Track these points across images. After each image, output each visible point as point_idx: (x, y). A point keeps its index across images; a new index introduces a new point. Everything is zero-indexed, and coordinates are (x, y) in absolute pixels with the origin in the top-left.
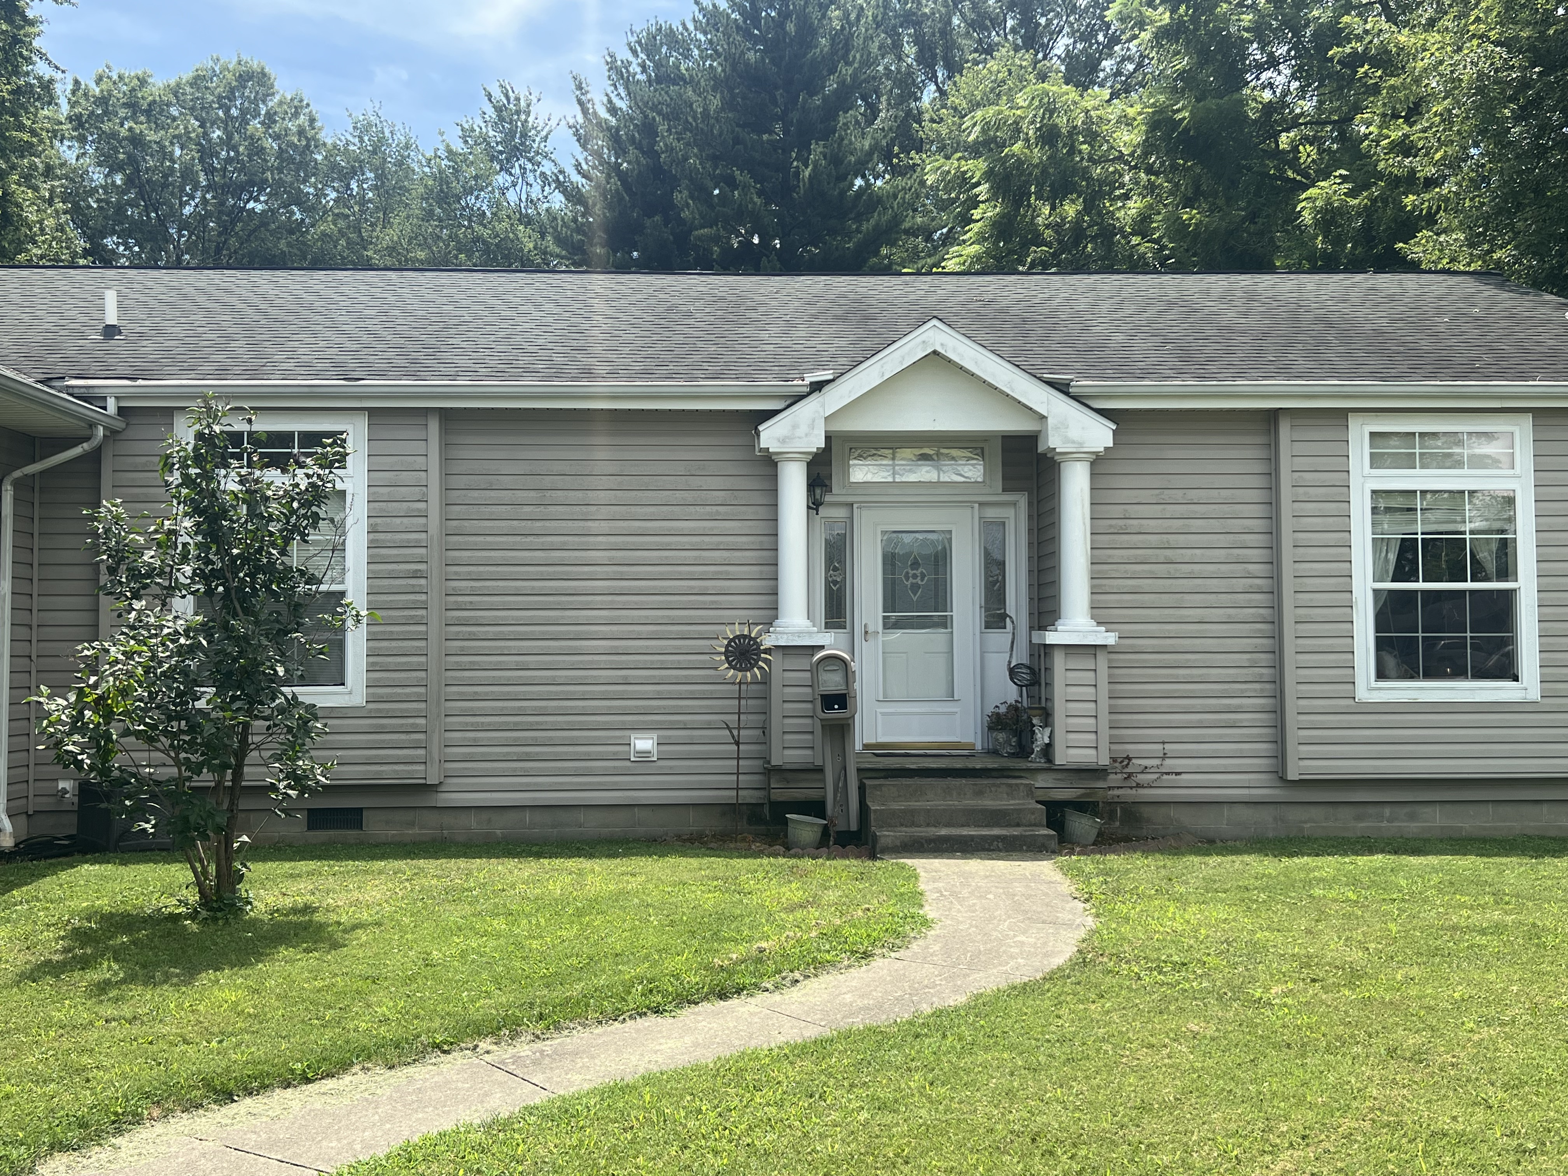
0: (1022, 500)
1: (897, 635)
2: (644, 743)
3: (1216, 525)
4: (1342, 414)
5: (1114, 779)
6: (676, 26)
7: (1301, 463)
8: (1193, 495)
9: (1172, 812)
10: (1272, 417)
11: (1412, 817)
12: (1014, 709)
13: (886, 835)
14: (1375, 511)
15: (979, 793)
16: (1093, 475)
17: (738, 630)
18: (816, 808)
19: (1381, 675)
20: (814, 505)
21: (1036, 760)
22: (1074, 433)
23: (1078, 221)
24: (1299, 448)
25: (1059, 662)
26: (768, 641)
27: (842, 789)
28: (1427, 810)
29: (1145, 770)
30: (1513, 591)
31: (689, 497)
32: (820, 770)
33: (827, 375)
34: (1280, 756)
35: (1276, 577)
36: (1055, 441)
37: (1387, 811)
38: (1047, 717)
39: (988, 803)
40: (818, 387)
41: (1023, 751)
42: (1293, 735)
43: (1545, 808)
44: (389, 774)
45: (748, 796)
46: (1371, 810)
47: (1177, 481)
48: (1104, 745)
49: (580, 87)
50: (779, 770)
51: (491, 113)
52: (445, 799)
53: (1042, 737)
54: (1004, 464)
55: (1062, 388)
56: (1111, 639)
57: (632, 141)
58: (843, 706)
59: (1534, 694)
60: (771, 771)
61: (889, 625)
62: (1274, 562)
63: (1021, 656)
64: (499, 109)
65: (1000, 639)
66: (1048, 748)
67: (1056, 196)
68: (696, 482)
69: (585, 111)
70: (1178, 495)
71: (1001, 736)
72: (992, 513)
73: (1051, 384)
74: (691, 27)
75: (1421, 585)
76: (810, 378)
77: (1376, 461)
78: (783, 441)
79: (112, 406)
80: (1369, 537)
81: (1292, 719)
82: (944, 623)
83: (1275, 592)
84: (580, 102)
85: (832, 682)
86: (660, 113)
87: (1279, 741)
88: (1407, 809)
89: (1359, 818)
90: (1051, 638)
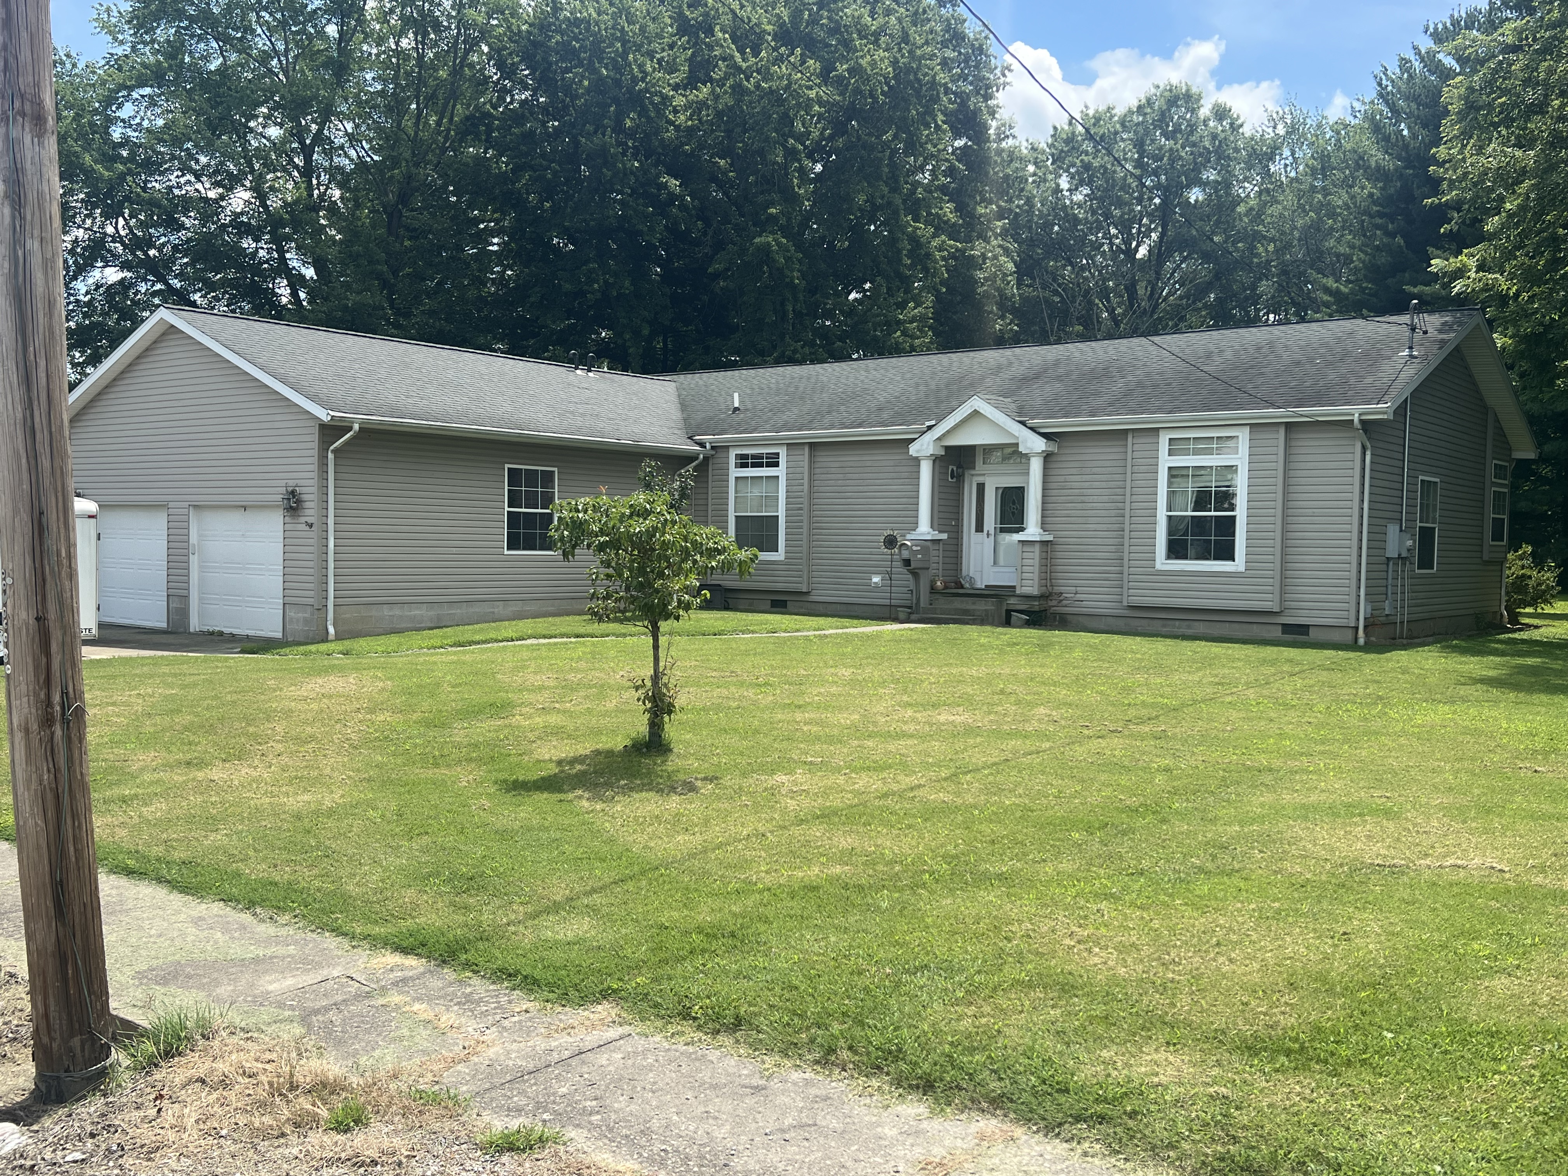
2: (876, 579)
3: (1104, 485)
4: (1157, 430)
7: (1137, 454)
8: (1095, 470)
9: (1081, 619)
10: (1124, 433)
11: (1189, 627)
14: (1169, 477)
16: (1042, 463)
17: (889, 532)
19: (1169, 557)
22: (1030, 444)
24: (1137, 447)
25: (1020, 546)
28: (1196, 624)
30: (1234, 517)
33: (933, 422)
34: (1121, 595)
36: (1024, 447)
37: (1177, 623)
40: (930, 428)
42: (1126, 585)
43: (1255, 626)
44: (791, 587)
48: (1037, 587)
52: (812, 598)
55: (1023, 423)
56: (1050, 538)
59: (1242, 568)
61: (1000, 531)
70: (1088, 471)
73: (1020, 422)
75: (1190, 513)
76: (928, 424)
77: (1171, 452)
78: (918, 451)
79: (708, 446)
80: (1165, 489)
81: (1127, 577)
87: (1121, 588)
88: (1187, 623)
89: (1164, 626)
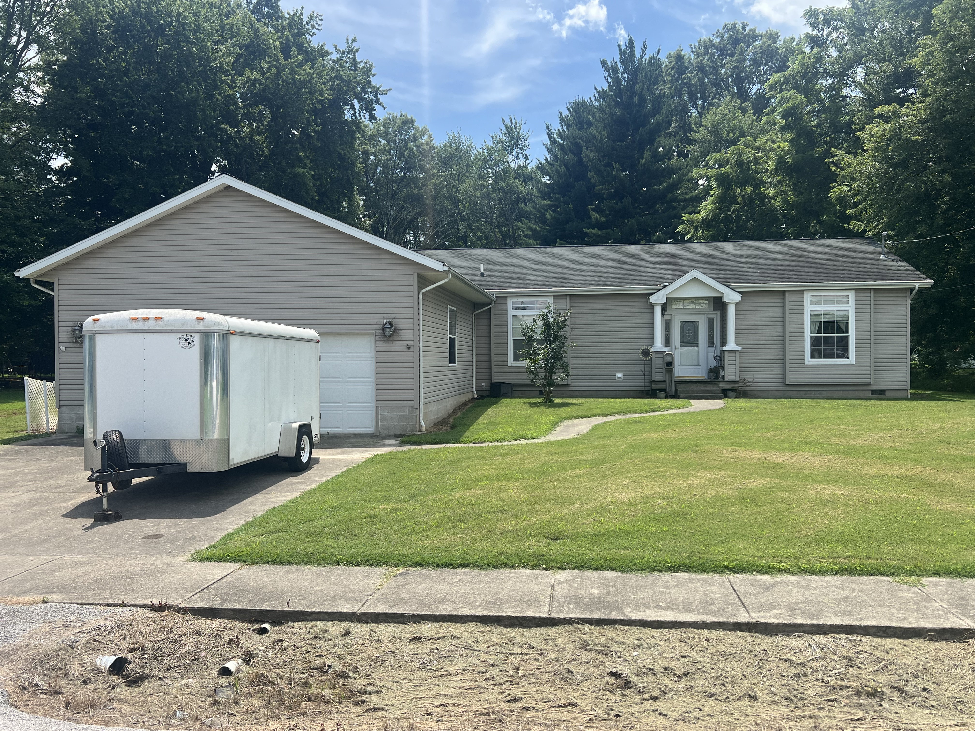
0: (718, 313)
1: (685, 349)
2: (620, 375)
3: (769, 320)
4: (803, 291)
5: (740, 384)
6: (587, 99)
7: (791, 304)
9: (756, 392)
10: (784, 292)
11: (820, 394)
12: (716, 367)
13: (682, 395)
14: (811, 315)
15: (705, 387)
16: (736, 307)
17: (644, 347)
18: (664, 390)
19: (812, 358)
20: (663, 315)
21: (720, 379)
22: (731, 297)
23: (751, 194)
24: (791, 300)
25: (726, 354)
26: (652, 350)
27: (671, 385)
29: (749, 382)
30: (848, 336)
31: (630, 314)
32: (665, 382)
33: (667, 284)
34: (784, 378)
35: (784, 333)
36: (725, 299)
37: (813, 392)
38: (723, 369)
39: (707, 388)
40: (664, 287)
41: (717, 377)
42: (788, 373)
43: (857, 392)
45: (646, 388)
46: (809, 392)
47: (759, 309)
48: (738, 376)
49: (548, 128)
50: (654, 381)
51: (504, 130)
52: (571, 388)
53: (722, 374)
54: (714, 303)
55: (728, 286)
56: (740, 349)
57: (570, 150)
58: (671, 366)
59: (852, 362)
60: (651, 382)
61: (682, 346)
62: (784, 329)
63: (717, 354)
64: (507, 128)
65: (712, 349)
66: (723, 376)
67: (743, 185)
68: (632, 311)
69: (550, 137)
71: (712, 374)
72: (710, 316)
73: (725, 285)
74: (593, 99)
75: (823, 335)
76: (663, 285)
77: (812, 303)
78: (656, 300)
79: (495, 296)
80: (809, 322)
81: (787, 369)
82: (697, 345)
83: (784, 337)
84: (548, 134)
85: (668, 360)
86: (583, 141)
87: (784, 375)
88: (819, 392)
90: (724, 349)
